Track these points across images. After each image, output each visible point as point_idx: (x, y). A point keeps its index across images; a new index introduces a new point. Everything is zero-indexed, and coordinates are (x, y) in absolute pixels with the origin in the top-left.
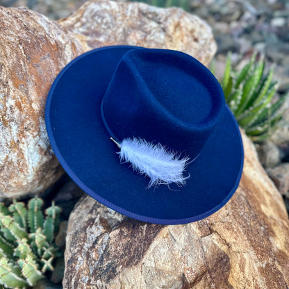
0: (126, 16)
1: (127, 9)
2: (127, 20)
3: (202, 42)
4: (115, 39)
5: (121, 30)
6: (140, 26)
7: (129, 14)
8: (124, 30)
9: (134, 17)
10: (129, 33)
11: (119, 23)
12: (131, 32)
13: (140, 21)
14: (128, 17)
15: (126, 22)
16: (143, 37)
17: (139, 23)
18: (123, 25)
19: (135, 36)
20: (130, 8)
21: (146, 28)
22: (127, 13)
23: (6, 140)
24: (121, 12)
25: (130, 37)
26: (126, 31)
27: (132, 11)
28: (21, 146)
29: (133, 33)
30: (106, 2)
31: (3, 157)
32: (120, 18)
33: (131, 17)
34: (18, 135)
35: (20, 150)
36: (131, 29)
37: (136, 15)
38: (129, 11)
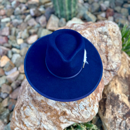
0: (96, 37)
1: (94, 33)
2: (97, 39)
3: (116, 33)
6: (102, 39)
7: (96, 36)
8: (98, 44)
10: (100, 45)
12: (101, 44)
14: (97, 38)
16: (105, 45)
17: (100, 38)
18: (97, 42)
19: (103, 46)
20: (95, 33)
21: (104, 40)
22: (95, 35)
23: (90, 110)
24: (93, 35)
25: (101, 47)
26: (99, 44)
27: (97, 34)
28: (94, 109)
29: (102, 45)
30: (85, 32)
31: (89, 115)
32: (94, 39)
33: (97, 37)
34: (93, 107)
35: (94, 111)
36: (99, 43)
37: (98, 35)
38: (96, 34)
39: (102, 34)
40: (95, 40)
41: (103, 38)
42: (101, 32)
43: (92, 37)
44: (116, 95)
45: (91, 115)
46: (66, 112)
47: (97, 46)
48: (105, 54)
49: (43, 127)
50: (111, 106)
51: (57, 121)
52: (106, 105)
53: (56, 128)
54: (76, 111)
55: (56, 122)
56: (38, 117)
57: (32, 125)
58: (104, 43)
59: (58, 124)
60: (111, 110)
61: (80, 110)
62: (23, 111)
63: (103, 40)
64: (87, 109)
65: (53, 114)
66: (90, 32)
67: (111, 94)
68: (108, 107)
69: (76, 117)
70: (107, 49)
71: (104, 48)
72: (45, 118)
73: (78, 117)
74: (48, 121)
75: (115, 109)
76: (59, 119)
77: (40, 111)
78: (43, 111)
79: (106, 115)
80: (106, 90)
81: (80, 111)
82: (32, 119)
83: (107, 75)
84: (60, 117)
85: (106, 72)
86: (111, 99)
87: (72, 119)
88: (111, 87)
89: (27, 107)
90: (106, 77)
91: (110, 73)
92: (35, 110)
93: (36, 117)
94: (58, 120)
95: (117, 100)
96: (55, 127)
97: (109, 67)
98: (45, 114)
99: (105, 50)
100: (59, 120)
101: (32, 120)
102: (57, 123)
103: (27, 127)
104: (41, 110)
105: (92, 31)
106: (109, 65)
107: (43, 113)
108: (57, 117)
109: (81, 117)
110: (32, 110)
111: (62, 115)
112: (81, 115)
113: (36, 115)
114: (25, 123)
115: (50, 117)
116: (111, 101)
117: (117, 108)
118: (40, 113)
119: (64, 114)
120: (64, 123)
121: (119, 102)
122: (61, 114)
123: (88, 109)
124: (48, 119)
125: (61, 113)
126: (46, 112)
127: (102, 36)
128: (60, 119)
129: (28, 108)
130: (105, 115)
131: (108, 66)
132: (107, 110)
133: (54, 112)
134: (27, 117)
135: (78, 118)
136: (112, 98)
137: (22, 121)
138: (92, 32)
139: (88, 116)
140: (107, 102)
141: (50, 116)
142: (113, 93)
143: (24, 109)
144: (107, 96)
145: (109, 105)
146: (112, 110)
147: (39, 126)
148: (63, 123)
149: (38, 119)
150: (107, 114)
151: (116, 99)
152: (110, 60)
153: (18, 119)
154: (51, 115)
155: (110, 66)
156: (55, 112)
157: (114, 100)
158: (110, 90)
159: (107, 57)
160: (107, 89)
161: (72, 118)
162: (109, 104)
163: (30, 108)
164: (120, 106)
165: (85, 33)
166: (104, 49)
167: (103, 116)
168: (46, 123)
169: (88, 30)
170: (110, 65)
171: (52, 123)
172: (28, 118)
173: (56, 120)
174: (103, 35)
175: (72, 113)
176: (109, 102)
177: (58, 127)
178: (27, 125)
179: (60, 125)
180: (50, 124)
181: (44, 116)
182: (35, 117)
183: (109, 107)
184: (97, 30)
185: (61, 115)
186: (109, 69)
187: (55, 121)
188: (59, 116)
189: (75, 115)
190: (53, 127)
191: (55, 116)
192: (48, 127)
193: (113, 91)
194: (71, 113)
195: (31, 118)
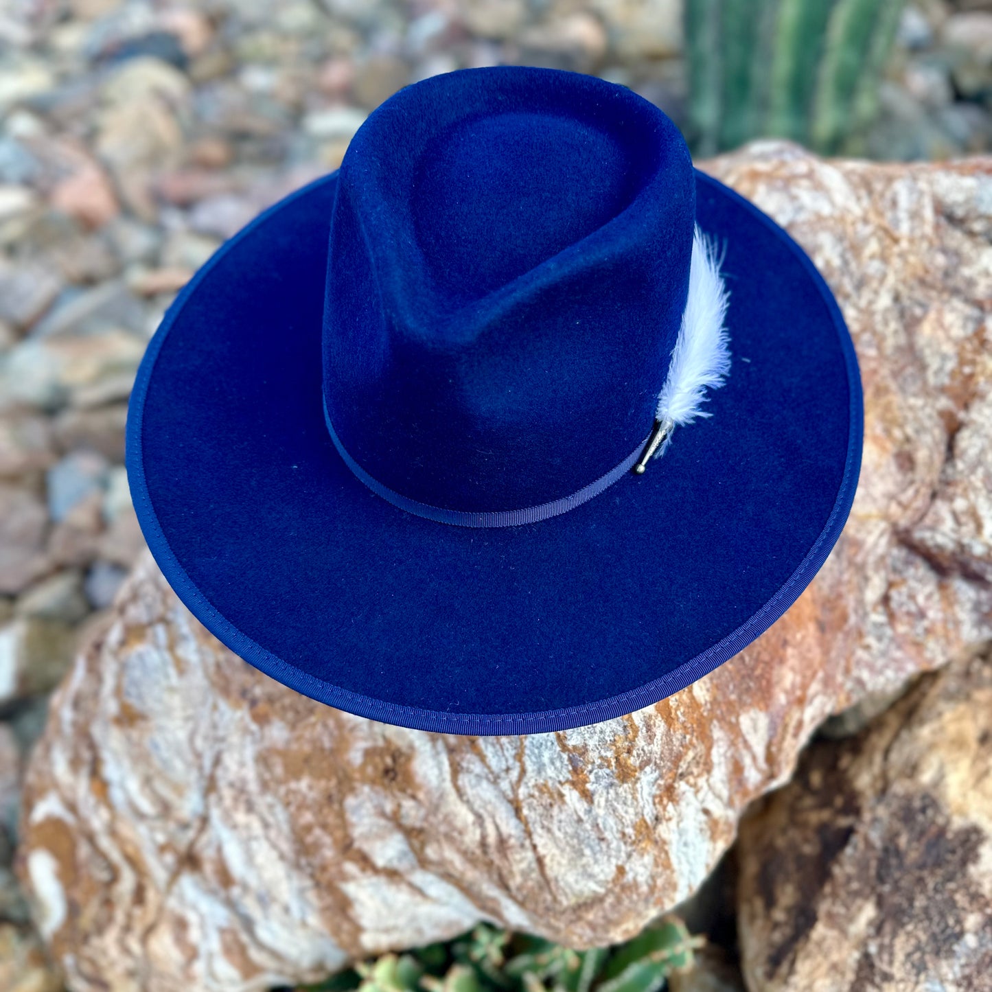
0: (896, 241)
1: (894, 204)
2: (902, 255)
4: (879, 348)
5: (885, 301)
6: (949, 273)
7: (904, 228)
8: (897, 298)
9: (923, 237)
10: (918, 311)
11: (874, 267)
12: (924, 307)
13: (944, 251)
14: (904, 244)
15: (896, 262)
16: (971, 328)
17: (940, 260)
18: (891, 280)
19: (940, 323)
20: (904, 201)
21: (971, 283)
22: (896, 222)
23: (620, 819)
24: (872, 217)
25: (926, 330)
26: (906, 302)
27: (915, 215)
28: (663, 831)
29: (932, 315)
30: (810, 175)
31: (605, 870)
32: (873, 247)
33: (912, 241)
34: (658, 800)
35: (661, 844)
36: (919, 294)
37: (928, 229)
38: (903, 215)
39: (971, 234)
40: (884, 258)
41: (966, 272)
42: (960, 212)
43: (865, 230)
44: (958, 823)
45: (621, 870)
46: (409, 758)
47: (887, 310)
48: (944, 403)
49: (219, 850)
50: (868, 912)
51: (324, 826)
52: (827, 889)
53: (312, 896)
54: (495, 781)
55: (318, 832)
56: (199, 743)
57: (146, 806)
58: (957, 303)
59: (329, 853)
60: (863, 944)
61: (531, 778)
62: (115, 654)
63: (957, 282)
64: (588, 796)
65: (307, 748)
66: (854, 187)
67: (908, 798)
68: (839, 909)
69: (483, 844)
70: (973, 363)
71: (948, 349)
72: (242, 764)
73: (502, 842)
74: (263, 802)
75: (901, 946)
76: (341, 815)
77: (225, 691)
78: (244, 693)
79: (792, 971)
80: (878, 758)
81: (522, 792)
82: (156, 747)
83: (912, 597)
84: (352, 790)
85: (908, 563)
86: (891, 851)
87: (450, 854)
88: (932, 747)
89: (149, 632)
90: (892, 617)
91: (942, 587)
92: (198, 679)
93: (191, 739)
94: (332, 820)
95: (950, 878)
96: (308, 883)
97: (949, 524)
98: (254, 727)
99: (950, 365)
100: (344, 825)
101: (157, 763)
102: (317, 846)
103: (110, 806)
104: (235, 687)
105: (878, 186)
106: (951, 499)
107: (242, 714)
108: (333, 782)
109: (530, 855)
110: (181, 667)
111: (373, 782)
112: (529, 834)
113: (190, 725)
114: (111, 771)
115: (279, 770)
116: (883, 863)
117: (918, 948)
118: (223, 705)
119: (387, 771)
120: (376, 871)
121: (960, 899)
122: (370, 770)
123: (600, 799)
124: (265, 786)
125: (369, 754)
126: (262, 707)
127: (967, 247)
128: (353, 818)
129: (157, 647)
130: (784, 968)
131: (942, 507)
132: (820, 930)
133: (319, 728)
134: (129, 718)
135: (495, 856)
136: (903, 841)
137: (93, 747)
138: (870, 192)
139: (591, 876)
140: (846, 866)
141: (284, 754)
142: (931, 801)
143: (123, 643)
144: (867, 816)
145: (856, 894)
146: (873, 949)
147: (191, 834)
148: (365, 861)
149: (199, 756)
150: (803, 967)
151: (938, 863)
152: (979, 462)
153: (75, 724)
154: (295, 747)
155: (956, 516)
156: (325, 726)
157: (922, 867)
158: (912, 770)
159: (953, 428)
160: (887, 752)
161: (449, 838)
162: (855, 885)
163: (172, 647)
164: (959, 936)
165: (805, 183)
166: (944, 357)
167: (770, 975)
168: (241, 817)
169: (847, 175)
170: (960, 504)
171: (286, 828)
172: (135, 734)
173: (318, 809)
174: (976, 245)
175: (460, 793)
176: (863, 866)
177: (329, 900)
178: (117, 795)
179: (345, 877)
180: (273, 834)
181: (243, 747)
182: (182, 735)
183: (851, 919)
184: (923, 185)
185: (364, 780)
186: (943, 536)
187: (308, 817)
188: (346, 783)
189: (479, 818)
190: (289, 877)
191: (317, 775)
192: (250, 859)
193: (939, 782)
194: (448, 785)
195: (159, 738)
